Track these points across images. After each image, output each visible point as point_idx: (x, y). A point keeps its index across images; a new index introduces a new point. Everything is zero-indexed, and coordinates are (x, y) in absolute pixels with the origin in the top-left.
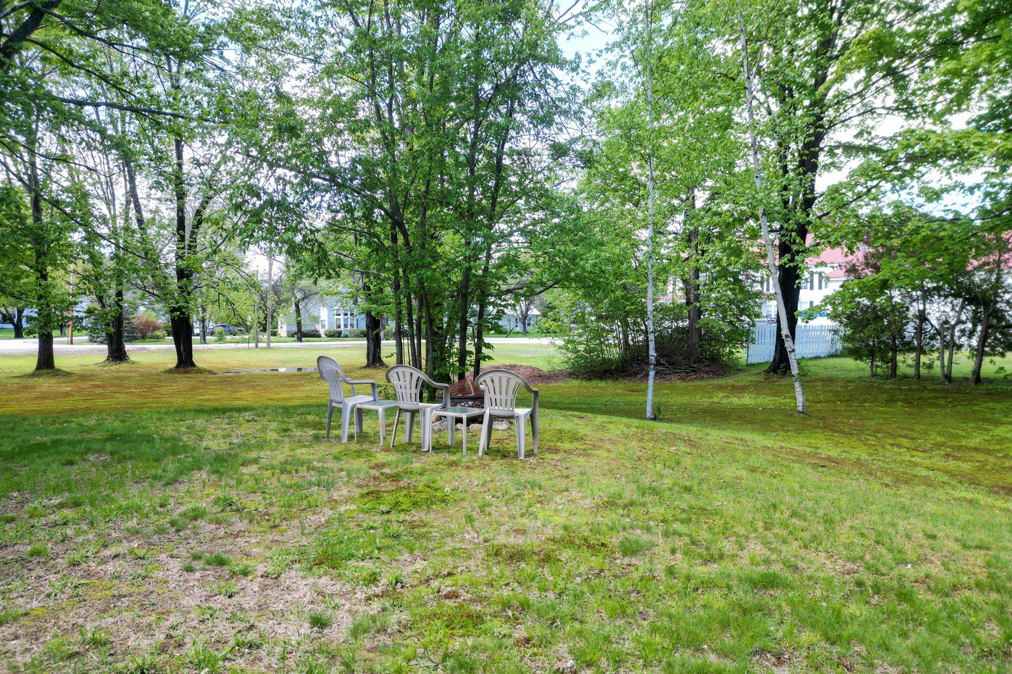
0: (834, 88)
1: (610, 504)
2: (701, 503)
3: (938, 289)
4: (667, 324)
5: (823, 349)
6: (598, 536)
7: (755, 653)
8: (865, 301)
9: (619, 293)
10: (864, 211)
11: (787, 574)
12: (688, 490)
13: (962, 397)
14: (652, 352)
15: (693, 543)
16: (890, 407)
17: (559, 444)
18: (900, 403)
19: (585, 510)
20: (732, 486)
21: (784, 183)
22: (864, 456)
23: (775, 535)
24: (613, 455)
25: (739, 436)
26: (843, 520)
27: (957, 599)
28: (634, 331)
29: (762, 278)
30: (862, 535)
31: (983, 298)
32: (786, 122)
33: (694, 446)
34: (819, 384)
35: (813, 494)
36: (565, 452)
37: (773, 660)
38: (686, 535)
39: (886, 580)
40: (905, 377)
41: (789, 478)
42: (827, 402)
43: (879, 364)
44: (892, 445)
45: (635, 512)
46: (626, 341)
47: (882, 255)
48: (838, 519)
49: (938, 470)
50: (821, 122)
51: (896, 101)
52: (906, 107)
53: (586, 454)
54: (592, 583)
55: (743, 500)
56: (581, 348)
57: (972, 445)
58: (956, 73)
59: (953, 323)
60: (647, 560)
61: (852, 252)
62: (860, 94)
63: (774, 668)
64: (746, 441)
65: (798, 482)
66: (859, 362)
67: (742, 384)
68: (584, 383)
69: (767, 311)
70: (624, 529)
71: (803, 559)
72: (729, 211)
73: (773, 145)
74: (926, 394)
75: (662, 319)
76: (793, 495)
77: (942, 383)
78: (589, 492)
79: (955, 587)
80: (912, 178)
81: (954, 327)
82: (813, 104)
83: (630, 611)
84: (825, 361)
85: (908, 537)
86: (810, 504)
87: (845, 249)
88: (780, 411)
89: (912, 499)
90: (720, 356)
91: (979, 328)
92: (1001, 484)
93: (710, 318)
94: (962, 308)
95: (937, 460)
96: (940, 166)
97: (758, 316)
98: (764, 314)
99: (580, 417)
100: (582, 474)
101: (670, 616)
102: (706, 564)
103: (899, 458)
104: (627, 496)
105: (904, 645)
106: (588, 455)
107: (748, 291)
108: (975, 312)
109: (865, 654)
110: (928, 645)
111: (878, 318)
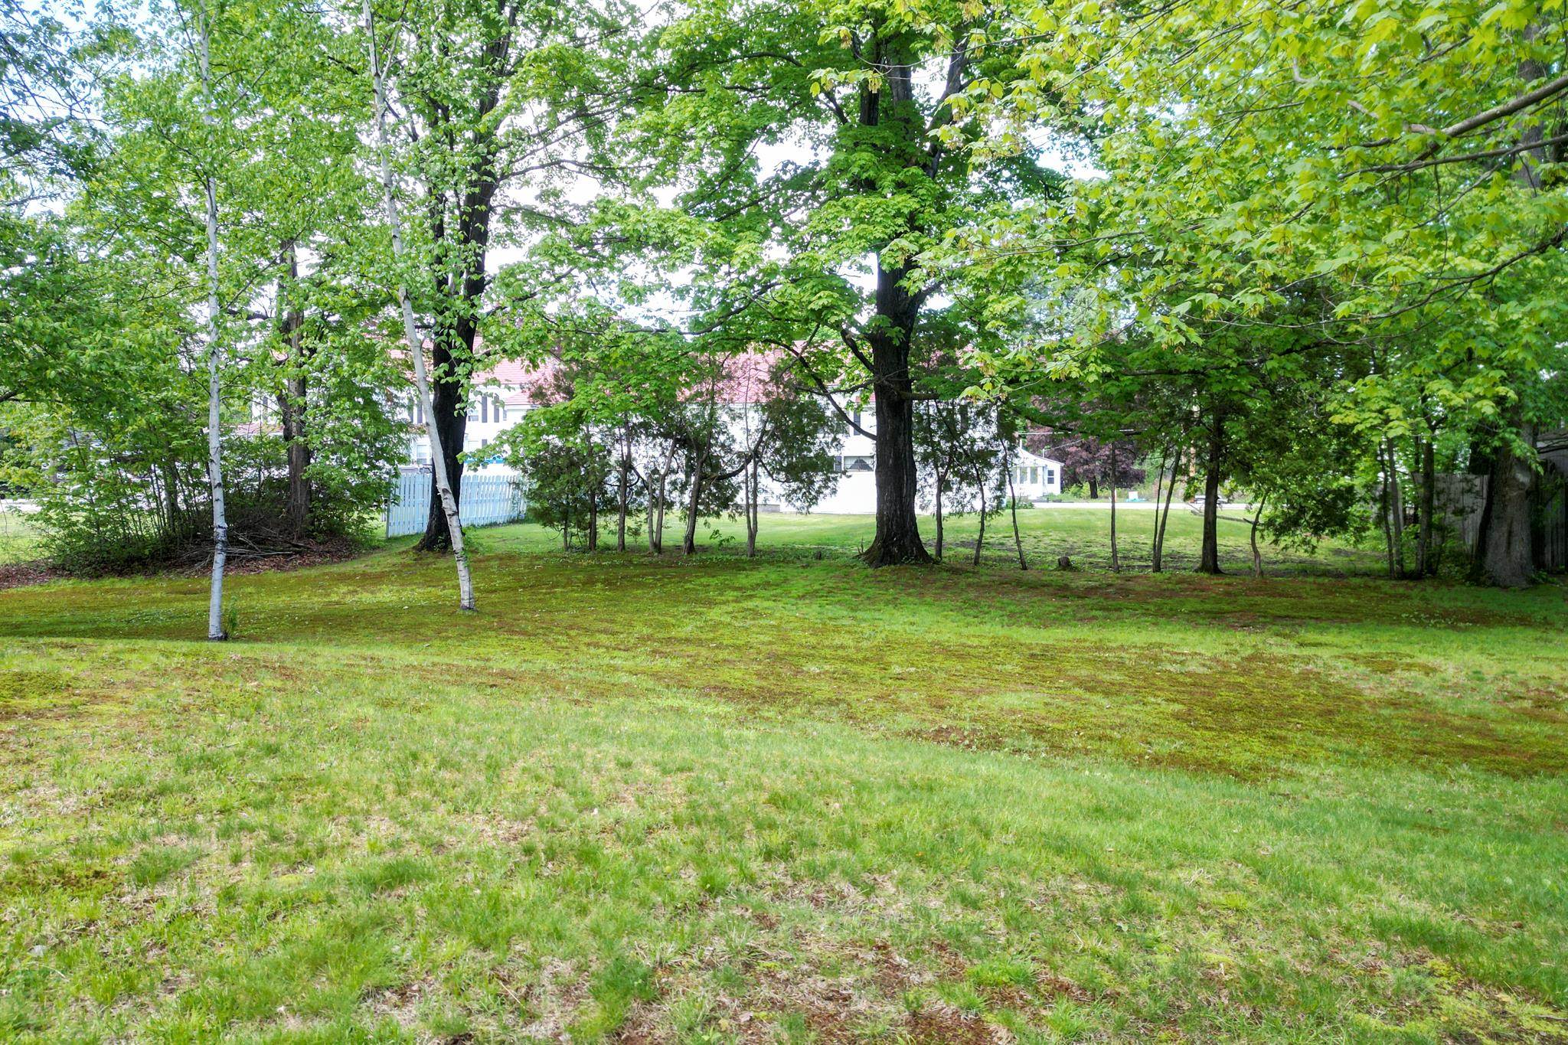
0: (507, 121)
1: (121, 797)
2: (293, 770)
3: (645, 426)
4: (250, 472)
5: (500, 511)
6: (89, 862)
7: (365, 997)
8: (555, 440)
9: (157, 416)
10: (552, 309)
11: (427, 860)
12: (272, 751)
13: (672, 572)
14: (219, 521)
15: (275, 838)
16: (588, 591)
17: (15, 702)
18: (599, 586)
19: (65, 817)
20: (349, 735)
21: (436, 252)
22: (551, 665)
23: (413, 802)
24: (132, 710)
25: (368, 653)
26: (514, 759)
27: (650, 845)
28: (188, 484)
29: (411, 400)
30: (538, 778)
31: (696, 440)
32: (437, 157)
33: (288, 677)
34: (495, 563)
35: (475, 729)
36: (29, 714)
37: (395, 998)
38: (263, 827)
39: (564, 837)
40: (608, 548)
41: (441, 709)
42: (505, 590)
43: (574, 530)
44: (588, 645)
45: (165, 805)
46: (173, 505)
47: (577, 375)
48: (507, 760)
49: (644, 673)
50: (488, 167)
51: (589, 156)
52: (603, 168)
53: (75, 714)
54: (69, 950)
55: (365, 754)
56: (79, 517)
57: (682, 635)
58: (658, 130)
59: (662, 472)
60: (184, 886)
61: (536, 366)
62: (543, 136)
63: (395, 1012)
64: (379, 661)
65: (455, 714)
66: (548, 529)
67: (379, 570)
68: (86, 584)
69: (419, 454)
70: (144, 838)
71: (451, 830)
72: (351, 286)
73: (421, 190)
74: (631, 571)
75: (241, 463)
76: (445, 735)
77: (651, 555)
78: (75, 782)
79: (649, 830)
80: (612, 269)
81: (664, 477)
82: (479, 138)
83: (144, 981)
84: (501, 530)
85: (597, 770)
86: (468, 745)
87: (527, 362)
88: (436, 608)
89: (607, 716)
90: (343, 526)
91: (693, 479)
92: (713, 683)
93: (326, 464)
94: (673, 453)
95: (642, 661)
96: (645, 257)
97: (403, 460)
98: (414, 457)
99: (66, 647)
100: (62, 751)
101: (221, 975)
102: (294, 870)
103: (595, 662)
104: (154, 778)
105: (582, 926)
106: (80, 715)
107: (387, 420)
108: (689, 458)
109: (528, 953)
110: (612, 917)
111: (573, 465)
